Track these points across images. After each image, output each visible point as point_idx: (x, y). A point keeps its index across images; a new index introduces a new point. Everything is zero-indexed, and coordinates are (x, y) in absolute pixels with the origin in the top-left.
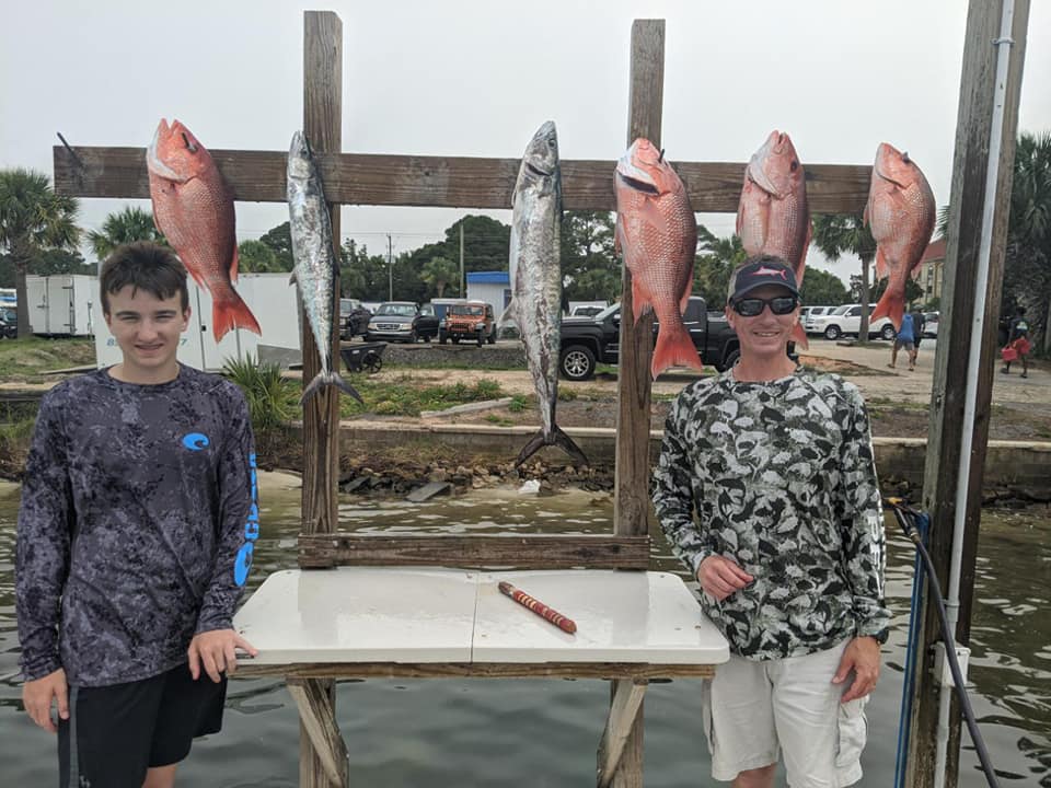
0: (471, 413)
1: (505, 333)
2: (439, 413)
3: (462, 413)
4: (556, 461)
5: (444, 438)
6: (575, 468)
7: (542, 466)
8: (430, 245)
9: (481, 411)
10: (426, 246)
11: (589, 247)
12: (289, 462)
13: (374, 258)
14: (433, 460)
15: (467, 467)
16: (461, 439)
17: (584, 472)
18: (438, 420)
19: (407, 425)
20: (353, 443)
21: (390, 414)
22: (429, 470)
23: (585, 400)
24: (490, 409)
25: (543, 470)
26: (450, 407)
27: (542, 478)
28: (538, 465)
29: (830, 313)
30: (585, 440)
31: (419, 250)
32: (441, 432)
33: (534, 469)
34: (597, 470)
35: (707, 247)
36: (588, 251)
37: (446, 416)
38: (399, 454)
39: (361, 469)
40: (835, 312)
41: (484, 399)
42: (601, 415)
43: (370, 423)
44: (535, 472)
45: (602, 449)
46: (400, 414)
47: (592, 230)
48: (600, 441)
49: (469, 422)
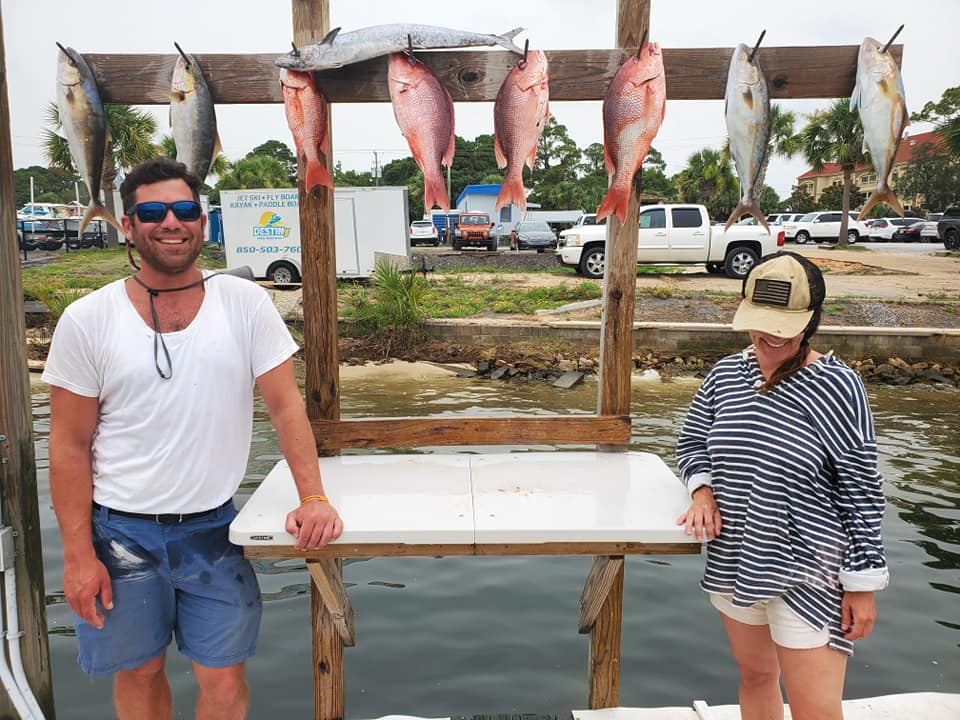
0: (579, 310)
1: (501, 240)
2: (552, 311)
3: (572, 311)
4: (665, 353)
5: (562, 333)
6: (683, 359)
7: (653, 357)
8: (398, 161)
9: (587, 309)
10: (393, 161)
11: (547, 160)
12: (428, 355)
13: (348, 173)
14: (557, 352)
15: (588, 359)
16: (577, 334)
17: (693, 363)
18: (551, 317)
19: (527, 322)
20: (480, 338)
21: (508, 313)
22: (556, 361)
23: (680, 298)
24: (594, 307)
25: (656, 361)
26: (560, 306)
27: (657, 368)
28: (649, 356)
29: (797, 220)
30: (692, 335)
31: (388, 165)
32: (558, 329)
33: (647, 360)
34: (705, 361)
35: (650, 160)
36: (546, 164)
37: (558, 314)
38: (525, 347)
39: (495, 361)
40: (803, 219)
41: (588, 299)
42: (700, 312)
43: (494, 321)
44: (649, 363)
45: (708, 341)
46: (516, 313)
47: (550, 144)
48: (706, 335)
49: (581, 319)
